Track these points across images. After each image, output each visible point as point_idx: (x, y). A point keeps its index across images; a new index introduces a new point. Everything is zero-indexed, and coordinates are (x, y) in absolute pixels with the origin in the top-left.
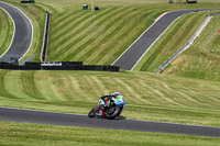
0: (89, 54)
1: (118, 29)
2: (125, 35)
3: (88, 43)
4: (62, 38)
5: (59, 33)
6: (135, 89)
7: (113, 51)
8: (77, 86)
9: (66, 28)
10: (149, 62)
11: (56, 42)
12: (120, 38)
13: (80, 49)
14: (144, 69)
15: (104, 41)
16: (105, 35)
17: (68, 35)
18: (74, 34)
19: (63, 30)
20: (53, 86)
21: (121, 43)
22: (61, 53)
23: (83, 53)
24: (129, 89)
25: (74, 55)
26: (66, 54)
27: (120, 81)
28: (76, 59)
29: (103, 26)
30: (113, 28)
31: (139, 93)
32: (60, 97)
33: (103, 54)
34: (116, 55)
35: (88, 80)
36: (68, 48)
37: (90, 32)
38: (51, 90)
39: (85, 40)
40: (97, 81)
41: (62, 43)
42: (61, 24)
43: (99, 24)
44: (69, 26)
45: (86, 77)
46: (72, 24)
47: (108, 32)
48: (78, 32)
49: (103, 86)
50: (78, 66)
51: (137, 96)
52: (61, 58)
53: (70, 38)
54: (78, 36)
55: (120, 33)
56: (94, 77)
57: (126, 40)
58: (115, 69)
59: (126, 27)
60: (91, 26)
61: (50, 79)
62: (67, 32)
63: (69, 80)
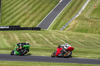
0: (23, 21)
1: (39, 7)
2: (43, 10)
3: (23, 15)
4: (8, 13)
5: (7, 10)
6: (49, 39)
7: (37, 19)
8: (17, 39)
9: (11, 7)
10: (57, 24)
11: (6, 15)
12: (41, 12)
13: (19, 19)
14: (54, 28)
15: (32, 14)
16: (32, 10)
17: (12, 11)
18: (16, 11)
19: (9, 9)
20: (4, 40)
21: (41, 15)
22: (8, 21)
23: (20, 21)
24: (46, 39)
25: (15, 22)
26: (11, 22)
27: (41, 35)
28: (16, 24)
29: (31, 6)
30: (37, 6)
31: (52, 42)
32: (8, 45)
33: (32, 21)
34: (39, 21)
35: (24, 35)
36: (12, 18)
37: (24, 9)
38: (3, 42)
39: (22, 14)
40: (29, 36)
41: (9, 15)
42: (8, 5)
43: (29, 5)
44: (12, 6)
45: (22, 34)
46: (14, 5)
47: (34, 9)
48: (18, 9)
49: (32, 39)
50: (18, 28)
51: (51, 43)
52: (9, 24)
53: (13, 13)
54: (17, 12)
55: (41, 9)
56: (27, 34)
57: (44, 13)
58: (39, 29)
59: (44, 6)
60: (25, 6)
61: (3, 35)
62: (11, 9)
63: (13, 36)
